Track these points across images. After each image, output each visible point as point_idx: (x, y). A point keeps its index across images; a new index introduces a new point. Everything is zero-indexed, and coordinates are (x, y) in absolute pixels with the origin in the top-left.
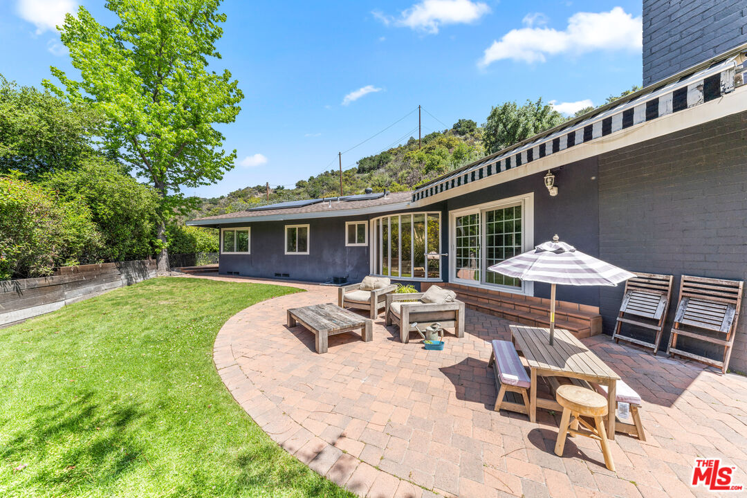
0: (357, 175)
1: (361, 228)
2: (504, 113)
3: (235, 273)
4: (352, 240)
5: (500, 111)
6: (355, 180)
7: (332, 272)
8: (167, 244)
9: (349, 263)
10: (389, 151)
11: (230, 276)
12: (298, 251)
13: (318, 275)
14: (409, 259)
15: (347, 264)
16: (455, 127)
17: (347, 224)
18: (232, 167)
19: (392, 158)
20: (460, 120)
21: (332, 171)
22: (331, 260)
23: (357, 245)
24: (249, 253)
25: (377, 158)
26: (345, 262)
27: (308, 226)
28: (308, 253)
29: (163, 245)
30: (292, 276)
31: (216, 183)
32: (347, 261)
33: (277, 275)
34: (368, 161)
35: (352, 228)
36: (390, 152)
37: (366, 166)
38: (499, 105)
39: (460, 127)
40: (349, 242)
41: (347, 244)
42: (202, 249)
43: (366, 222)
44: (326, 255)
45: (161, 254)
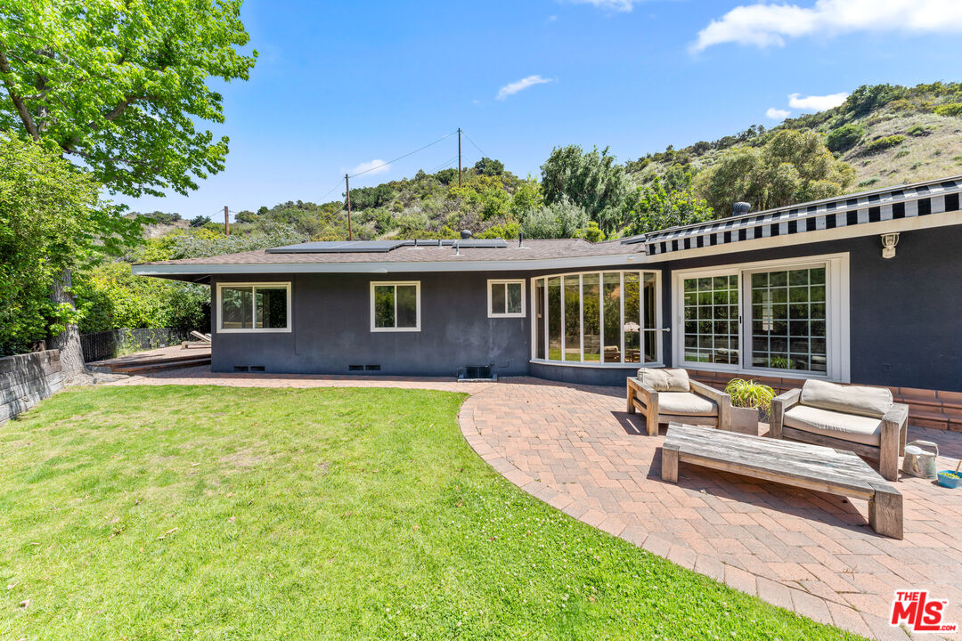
0: (344, 213)
1: (515, 289)
2: (568, 157)
3: (252, 367)
4: (499, 307)
5: (563, 154)
6: (341, 219)
7: (463, 359)
8: (81, 314)
9: (494, 343)
10: (390, 184)
11: (243, 374)
12: (399, 326)
13: (438, 363)
14: (597, 333)
15: (491, 346)
16: (477, 167)
17: (490, 282)
18: (221, 168)
19: (397, 194)
20: (483, 159)
21: (299, 202)
22: (461, 341)
23: (507, 315)
24: (289, 329)
25: (373, 193)
26: (487, 342)
27: (418, 284)
28: (418, 329)
29: (71, 314)
30: (383, 369)
31: (185, 194)
32: (491, 340)
33: (353, 368)
34: (361, 194)
35: (498, 290)
36: (392, 185)
37: (358, 201)
38: (564, 145)
39: (484, 166)
40: (495, 311)
41: (490, 315)
42: (123, 321)
43: (522, 282)
44: (453, 331)
45: (63, 337)
